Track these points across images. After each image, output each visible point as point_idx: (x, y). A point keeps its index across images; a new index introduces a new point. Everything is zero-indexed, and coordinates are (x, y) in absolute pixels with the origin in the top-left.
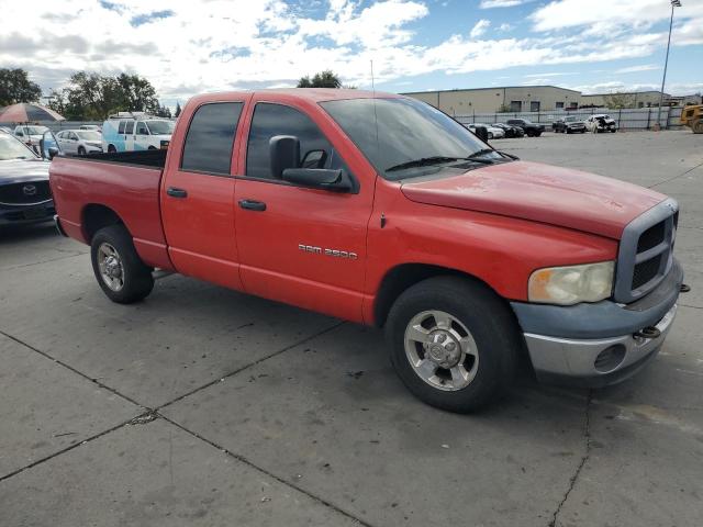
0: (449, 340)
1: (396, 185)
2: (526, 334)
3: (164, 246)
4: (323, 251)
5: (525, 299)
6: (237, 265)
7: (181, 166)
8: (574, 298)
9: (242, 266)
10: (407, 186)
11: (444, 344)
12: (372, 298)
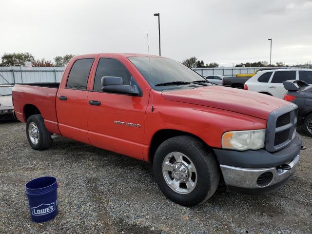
0: (183, 167)
1: (160, 93)
2: (221, 165)
3: (57, 123)
4: (125, 124)
5: (220, 147)
6: (87, 131)
7: (66, 86)
8: (245, 148)
9: (90, 132)
10: (165, 93)
11: (180, 169)
12: (147, 147)
